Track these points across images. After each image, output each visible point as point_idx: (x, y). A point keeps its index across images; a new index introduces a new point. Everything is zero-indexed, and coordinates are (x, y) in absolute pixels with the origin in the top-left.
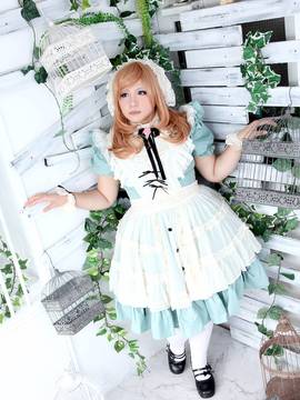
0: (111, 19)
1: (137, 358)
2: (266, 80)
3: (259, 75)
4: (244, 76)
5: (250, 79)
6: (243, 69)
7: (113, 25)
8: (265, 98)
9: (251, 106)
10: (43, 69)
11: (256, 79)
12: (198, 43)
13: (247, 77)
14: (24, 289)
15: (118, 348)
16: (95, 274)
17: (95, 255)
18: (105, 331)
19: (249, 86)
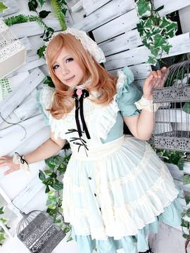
0: (32, 19)
2: (164, 31)
3: (157, 28)
4: (141, 34)
5: (148, 34)
6: (140, 27)
7: (35, 24)
8: (167, 49)
9: (151, 60)
11: (154, 33)
12: (100, 21)
13: (145, 35)
16: (54, 208)
17: (53, 194)
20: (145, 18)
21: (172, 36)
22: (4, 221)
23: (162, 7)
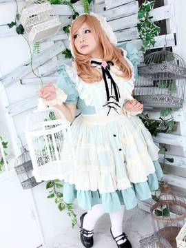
1: (72, 217)
2: (152, 31)
3: (148, 29)
4: (139, 31)
5: (143, 32)
6: (139, 26)
8: (153, 43)
9: (142, 49)
10: (21, 26)
11: (146, 32)
13: (141, 31)
14: (5, 160)
15: (61, 208)
18: (53, 195)
19: (143, 36)
20: (142, 21)
21: (156, 35)
22: (6, 154)
23: (152, 17)
